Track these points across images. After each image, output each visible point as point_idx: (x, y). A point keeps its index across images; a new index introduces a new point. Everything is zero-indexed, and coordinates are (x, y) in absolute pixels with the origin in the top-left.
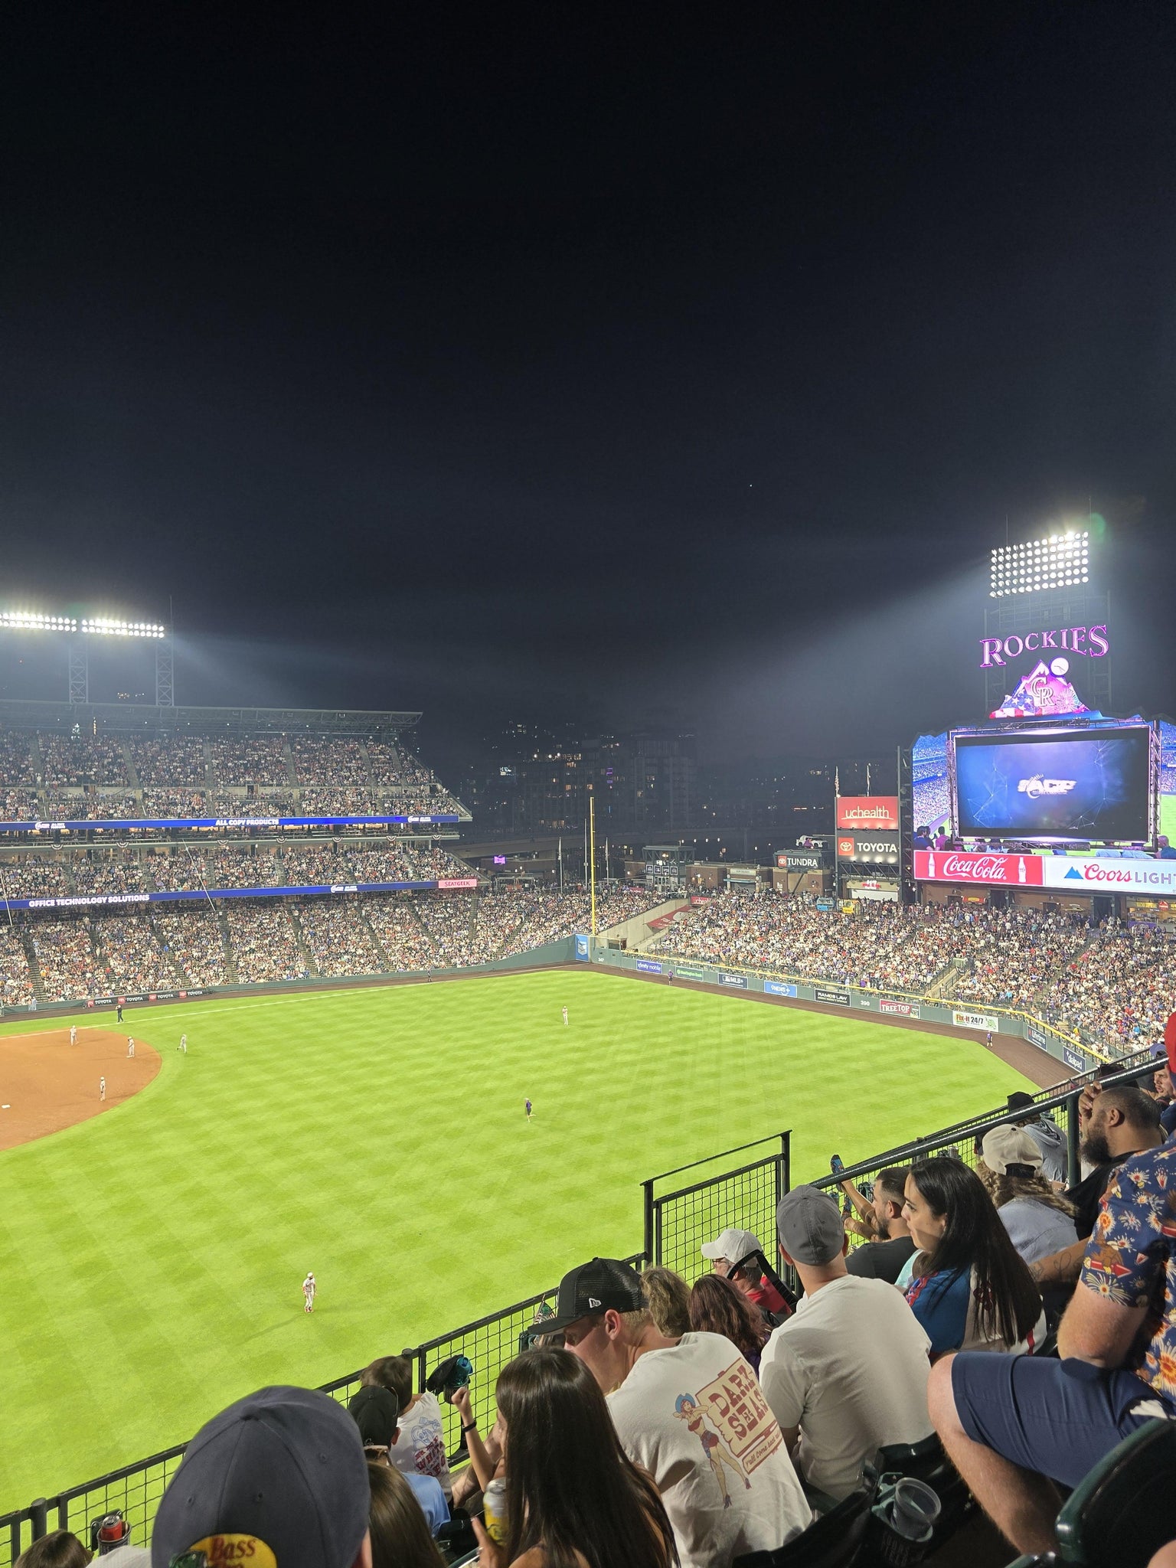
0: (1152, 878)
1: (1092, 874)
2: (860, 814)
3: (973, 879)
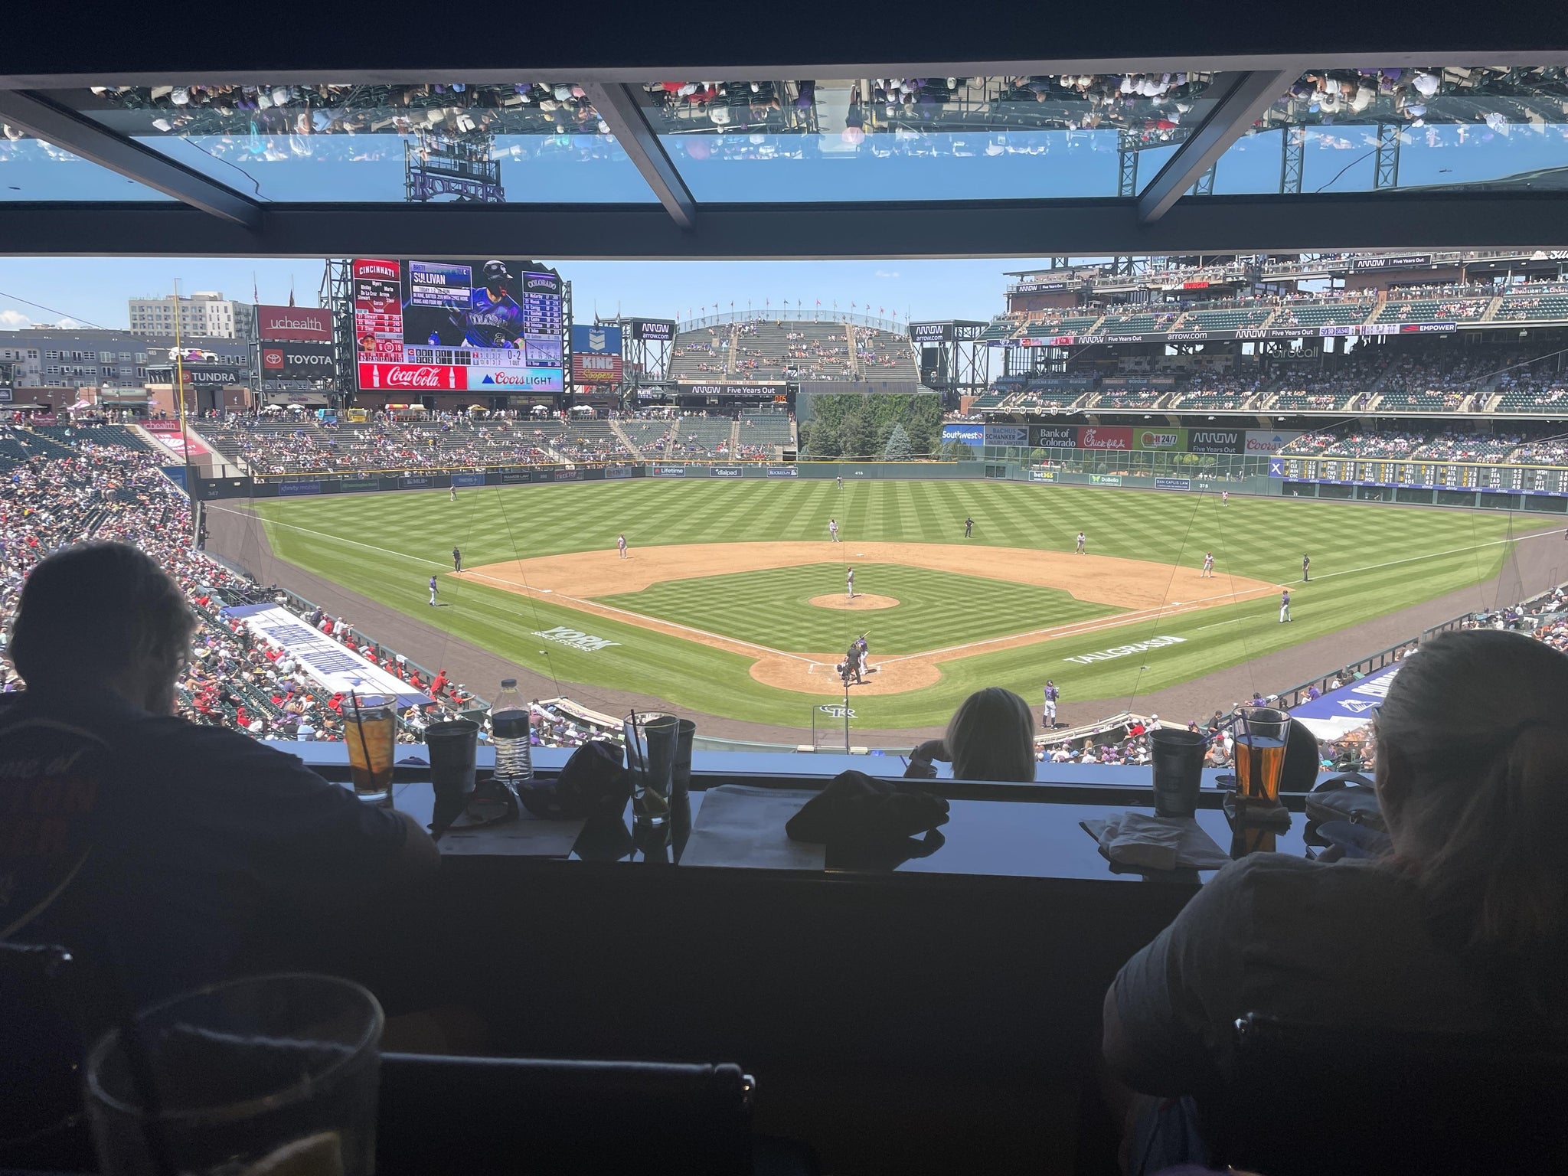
2: (289, 325)
3: (413, 386)
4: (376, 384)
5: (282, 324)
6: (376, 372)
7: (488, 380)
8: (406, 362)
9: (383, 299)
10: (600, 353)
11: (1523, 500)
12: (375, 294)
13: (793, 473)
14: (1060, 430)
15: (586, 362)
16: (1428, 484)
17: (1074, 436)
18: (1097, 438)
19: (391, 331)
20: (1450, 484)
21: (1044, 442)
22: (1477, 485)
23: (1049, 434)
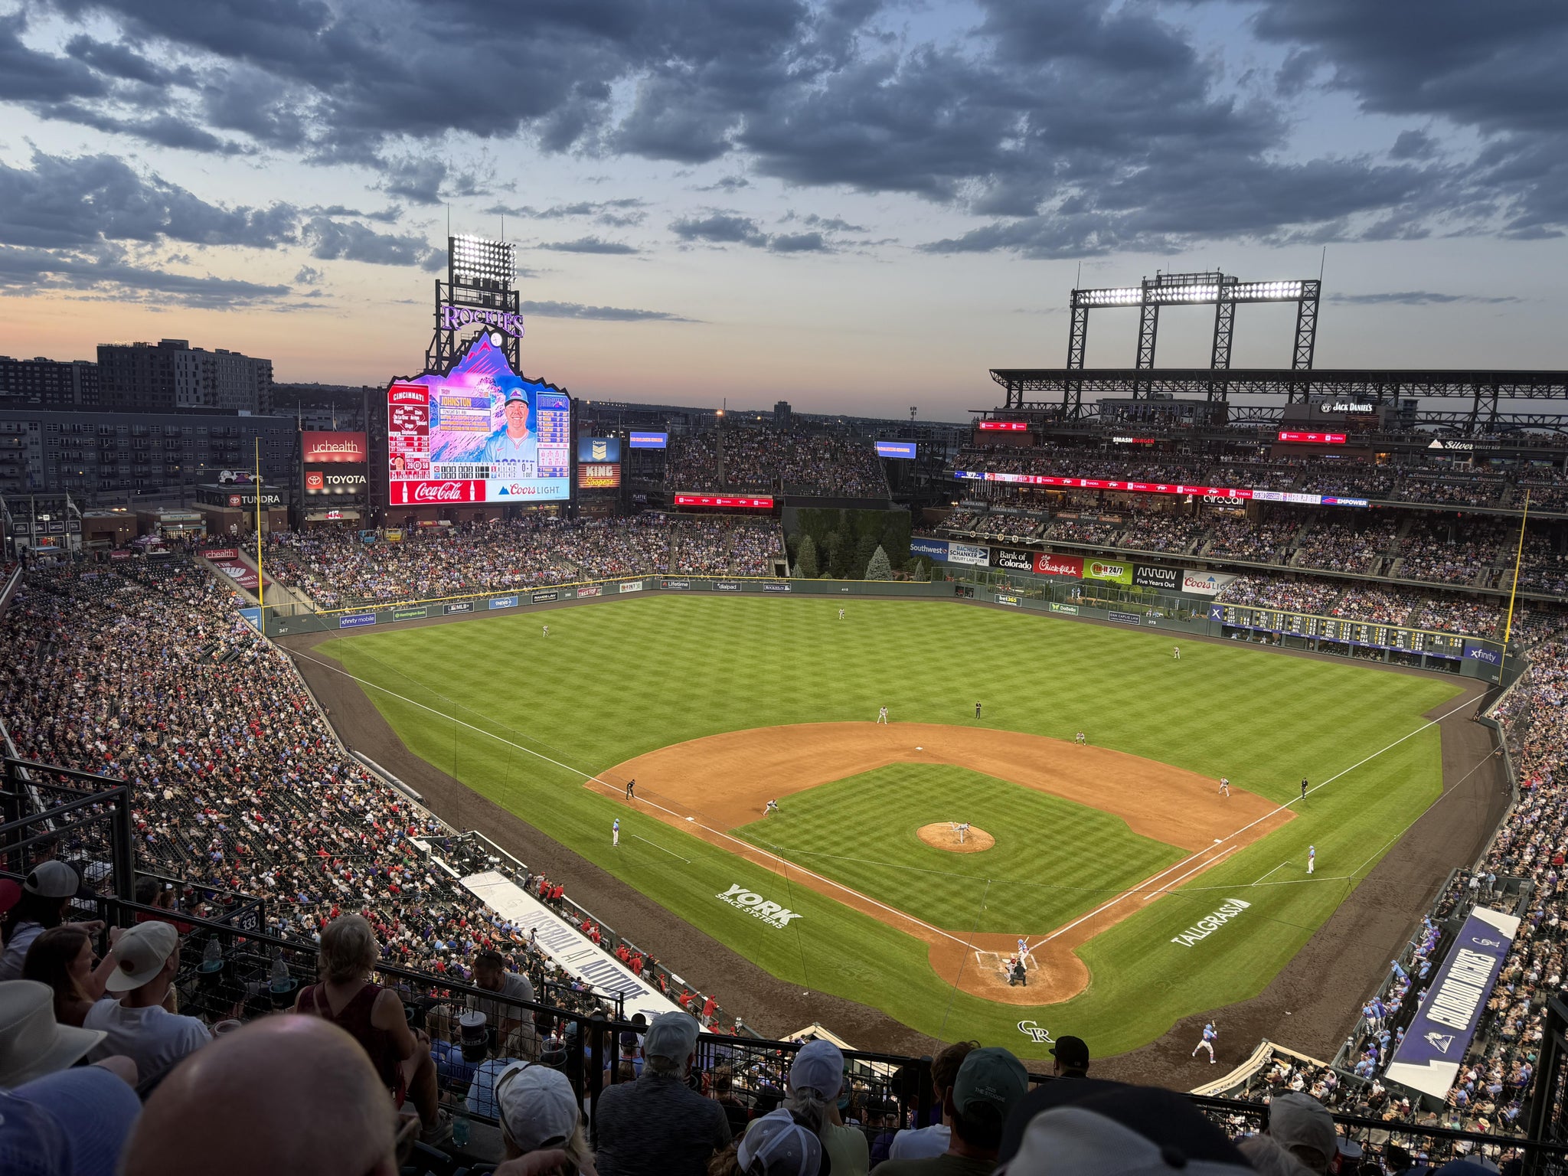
0: (546, 490)
1: (515, 490)
2: (329, 448)
3: (438, 500)
4: (405, 499)
5: (323, 448)
6: (405, 489)
7: (504, 491)
8: (432, 479)
9: (414, 422)
10: (602, 463)
11: (1424, 660)
12: (407, 418)
13: (787, 589)
14: (1018, 553)
15: (590, 471)
16: (1345, 638)
17: (1029, 559)
18: (1051, 563)
19: (419, 450)
20: (1364, 642)
21: (1003, 562)
22: (1386, 644)
23: (1008, 556)
